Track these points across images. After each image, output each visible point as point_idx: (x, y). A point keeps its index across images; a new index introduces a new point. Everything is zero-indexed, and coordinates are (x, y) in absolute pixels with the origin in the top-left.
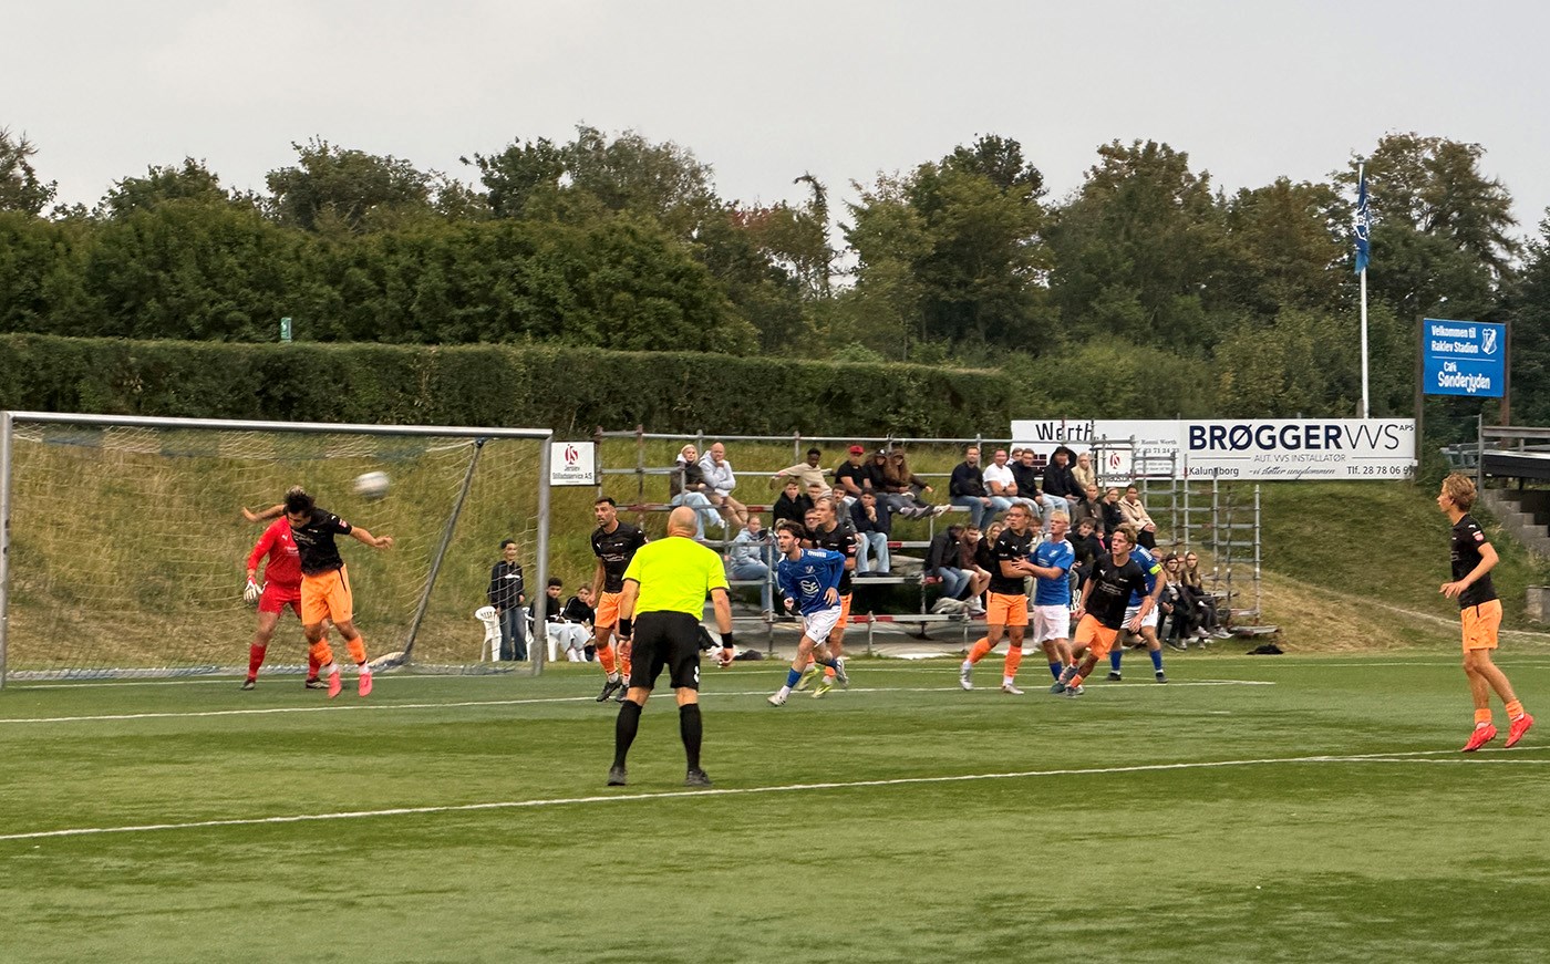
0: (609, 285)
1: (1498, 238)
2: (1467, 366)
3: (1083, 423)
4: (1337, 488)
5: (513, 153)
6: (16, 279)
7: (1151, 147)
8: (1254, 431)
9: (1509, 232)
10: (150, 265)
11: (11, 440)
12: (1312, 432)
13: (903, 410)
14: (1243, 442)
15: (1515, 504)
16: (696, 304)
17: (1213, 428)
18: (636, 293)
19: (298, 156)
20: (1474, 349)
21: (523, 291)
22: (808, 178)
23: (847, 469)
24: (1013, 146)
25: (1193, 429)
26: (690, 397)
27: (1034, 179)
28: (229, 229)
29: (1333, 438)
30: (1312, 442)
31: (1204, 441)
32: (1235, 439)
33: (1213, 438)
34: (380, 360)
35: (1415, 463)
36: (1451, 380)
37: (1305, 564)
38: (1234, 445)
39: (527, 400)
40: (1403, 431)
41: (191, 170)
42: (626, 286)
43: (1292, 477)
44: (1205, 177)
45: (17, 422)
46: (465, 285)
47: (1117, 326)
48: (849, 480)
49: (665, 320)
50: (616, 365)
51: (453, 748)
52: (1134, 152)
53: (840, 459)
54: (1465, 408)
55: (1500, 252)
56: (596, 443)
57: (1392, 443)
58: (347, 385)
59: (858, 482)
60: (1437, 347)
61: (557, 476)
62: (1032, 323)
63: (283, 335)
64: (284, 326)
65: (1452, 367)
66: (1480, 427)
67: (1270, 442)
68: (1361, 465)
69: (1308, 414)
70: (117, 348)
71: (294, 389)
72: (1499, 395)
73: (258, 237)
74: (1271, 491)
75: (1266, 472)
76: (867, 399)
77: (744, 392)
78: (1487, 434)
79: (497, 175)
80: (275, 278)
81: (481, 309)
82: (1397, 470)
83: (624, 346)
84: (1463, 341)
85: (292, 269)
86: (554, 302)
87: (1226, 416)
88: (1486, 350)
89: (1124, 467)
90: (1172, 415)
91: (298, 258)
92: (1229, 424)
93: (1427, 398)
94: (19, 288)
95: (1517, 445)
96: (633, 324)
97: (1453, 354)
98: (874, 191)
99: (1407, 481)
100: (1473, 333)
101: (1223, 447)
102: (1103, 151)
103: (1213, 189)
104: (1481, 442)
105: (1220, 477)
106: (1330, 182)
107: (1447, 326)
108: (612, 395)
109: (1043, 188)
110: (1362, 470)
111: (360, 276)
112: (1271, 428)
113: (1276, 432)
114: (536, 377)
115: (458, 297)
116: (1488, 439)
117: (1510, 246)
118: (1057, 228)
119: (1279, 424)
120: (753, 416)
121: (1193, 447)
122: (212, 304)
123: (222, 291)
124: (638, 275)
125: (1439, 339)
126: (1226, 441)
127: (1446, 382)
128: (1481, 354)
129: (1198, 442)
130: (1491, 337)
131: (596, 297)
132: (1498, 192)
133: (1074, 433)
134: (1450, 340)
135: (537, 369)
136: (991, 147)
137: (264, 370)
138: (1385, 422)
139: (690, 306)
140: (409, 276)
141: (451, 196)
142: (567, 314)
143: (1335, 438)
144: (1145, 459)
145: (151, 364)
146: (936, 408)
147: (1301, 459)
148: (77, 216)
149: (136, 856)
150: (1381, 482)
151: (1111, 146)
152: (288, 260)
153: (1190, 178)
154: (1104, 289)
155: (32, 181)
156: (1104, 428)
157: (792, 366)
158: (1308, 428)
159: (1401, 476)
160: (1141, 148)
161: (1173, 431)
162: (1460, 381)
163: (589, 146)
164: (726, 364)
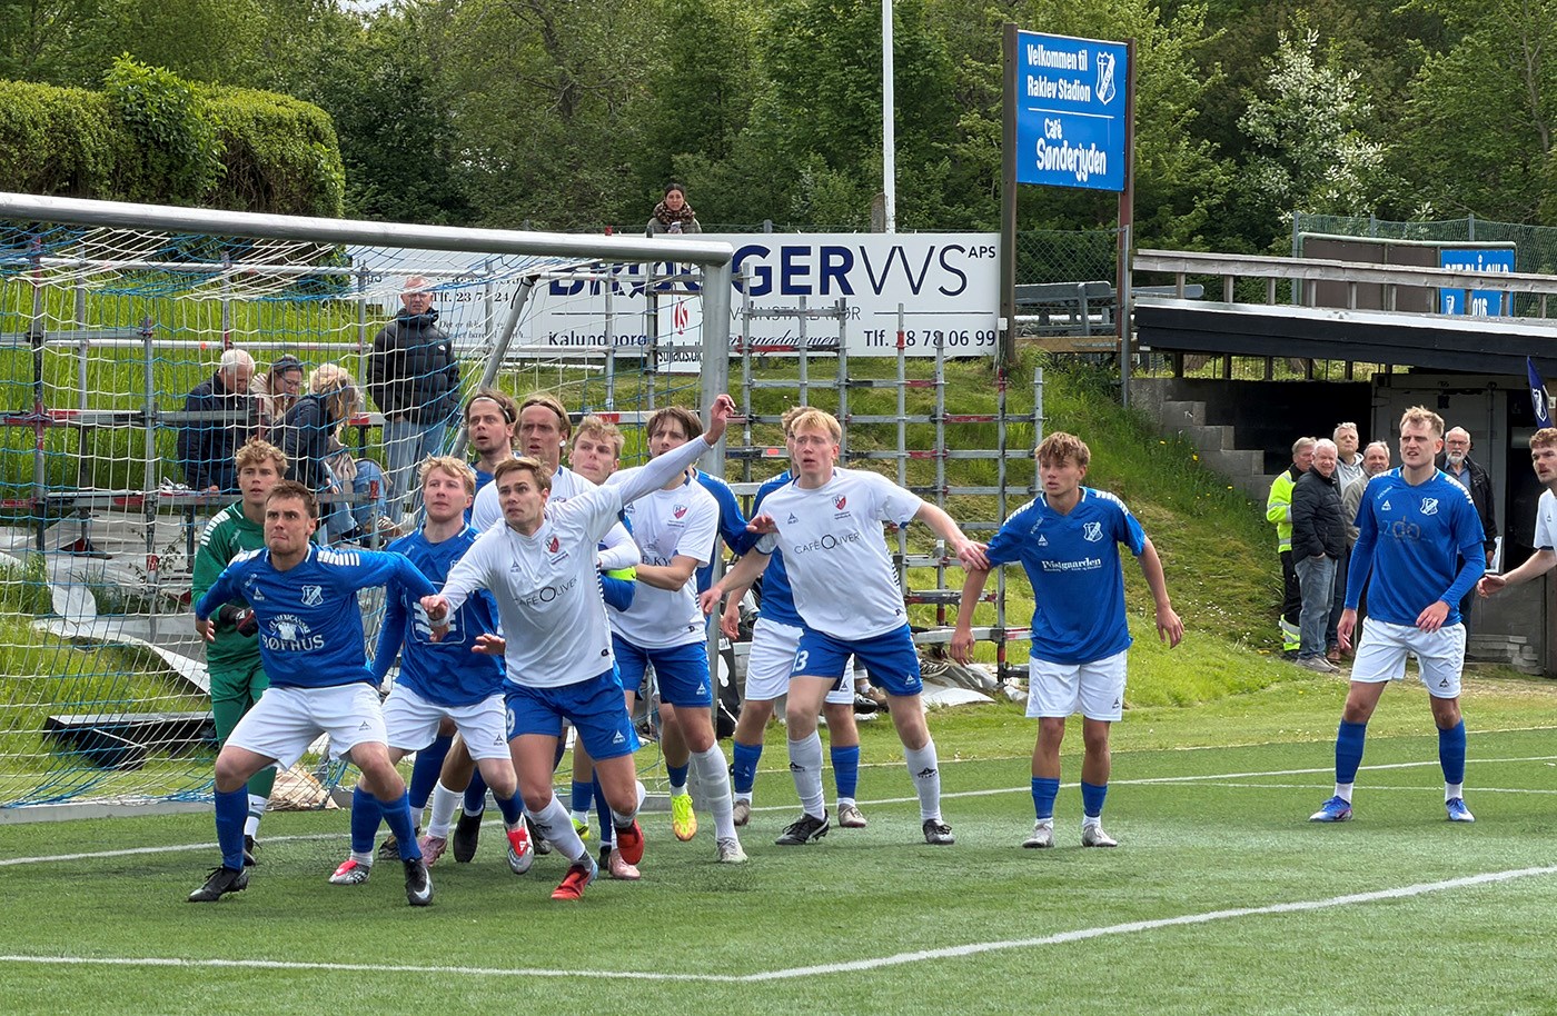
2: (1075, 128)
12: (795, 261)
29: (836, 272)
30: (795, 280)
35: (1003, 324)
36: (1053, 159)
40: (977, 259)
57: (954, 282)
60: (1038, 88)
65: (1055, 130)
69: (785, 223)
82: (962, 338)
84: (1070, 75)
88: (1101, 96)
93: (1020, 192)
97: (1056, 102)
99: (983, 359)
100: (1084, 67)
104: (1129, 282)
107: (1051, 46)
125: (1037, 72)
126: (623, 277)
127: (1049, 159)
128: (1094, 104)
130: (1108, 70)
134: (1053, 74)
138: (938, 239)
143: (840, 273)
147: (769, 314)
158: (787, 252)
159: (972, 349)
162: (1068, 158)
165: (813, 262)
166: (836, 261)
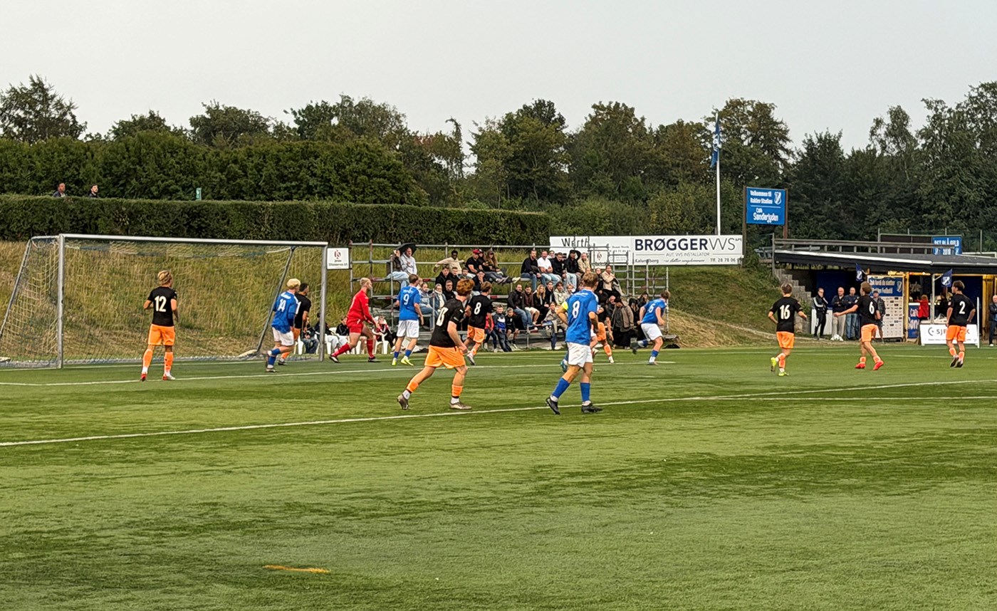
0: (356, 172)
1: (782, 148)
2: (767, 210)
3: (584, 238)
4: (705, 269)
5: (309, 108)
6: (67, 169)
7: (617, 104)
8: (666, 241)
9: (788, 146)
10: (133, 163)
11: (65, 249)
12: (694, 242)
13: (498, 232)
14: (660, 247)
15: (790, 276)
16: (398, 181)
17: (646, 241)
18: (368, 176)
19: (205, 109)
20: (771, 202)
21: (314, 175)
22: (452, 120)
23: (471, 261)
24: (551, 104)
25: (637, 241)
26: (395, 226)
27: (561, 120)
28: (171, 144)
29: (703, 244)
30: (694, 247)
31: (642, 247)
32: (657, 245)
33: (646, 245)
34: (243, 209)
35: (743, 257)
36: (760, 217)
37: (690, 305)
38: (657, 248)
39: (316, 228)
40: (737, 241)
41: (152, 116)
42: (364, 172)
43: (684, 263)
44: (643, 119)
45: (67, 240)
46: (286, 172)
47: (601, 191)
48: (471, 267)
49: (383, 189)
50: (359, 210)
51: (280, 397)
52: (609, 107)
53: (468, 255)
54: (766, 229)
55: (783, 155)
56: (350, 249)
57: (732, 247)
58: (229, 221)
59: (476, 267)
60: (753, 201)
61: (330, 265)
62: (561, 189)
63: (197, 197)
64: (198, 192)
65: (760, 210)
66: (773, 239)
67: (673, 247)
68: (717, 258)
69: (692, 233)
70: (116, 203)
71: (203, 222)
72: (782, 223)
73: (185, 150)
74: (674, 270)
75: (672, 261)
76: (480, 227)
77: (421, 224)
78: (777, 243)
79: (301, 119)
80: (194, 168)
81: (294, 184)
82: (734, 260)
83: (363, 202)
84: (765, 198)
85: (202, 164)
86: (329, 180)
87: (653, 234)
88: (776, 202)
89: (604, 259)
90: (627, 234)
91: (205, 159)
92: (654, 238)
93: (748, 226)
94: (68, 174)
95: (791, 247)
96: (368, 191)
97: (760, 204)
98: (484, 127)
99: (739, 265)
100: (770, 194)
101: (651, 249)
102: (594, 107)
103: (647, 125)
104: (774, 246)
105: (650, 264)
106: (702, 122)
107: (758, 191)
108: (358, 225)
109: (565, 125)
110: (717, 260)
111: (235, 167)
112: (674, 240)
113: (677, 242)
114: (320, 216)
115: (282, 178)
116: (776, 245)
117: (788, 152)
118: (573, 143)
119: (678, 238)
120: (425, 235)
121: (637, 249)
122: (163, 182)
123: (168, 175)
124: (370, 167)
125: (754, 197)
126: (653, 246)
127: (757, 217)
128: (774, 204)
129: (639, 247)
130: (778, 196)
131: (349, 178)
132: (782, 127)
133: (580, 243)
134: (759, 198)
135: (321, 213)
136: (540, 105)
137: (188, 214)
138: (728, 237)
139: (395, 182)
140: (259, 168)
141: (279, 128)
142: (336, 186)
143: (704, 245)
144: (614, 255)
145: (133, 211)
146: (513, 231)
147: (688, 254)
148: (97, 139)
149: (126, 450)
150: (726, 266)
151: (598, 104)
152: (200, 160)
153: (636, 120)
154: (595, 173)
155: (75, 122)
156: (594, 240)
157: (444, 211)
158: (692, 240)
159: (736, 263)
160: (612, 105)
161: (627, 242)
162: (764, 217)
163: (346, 105)
164: (413, 210)
165: (698, 242)
166: (703, 242)
